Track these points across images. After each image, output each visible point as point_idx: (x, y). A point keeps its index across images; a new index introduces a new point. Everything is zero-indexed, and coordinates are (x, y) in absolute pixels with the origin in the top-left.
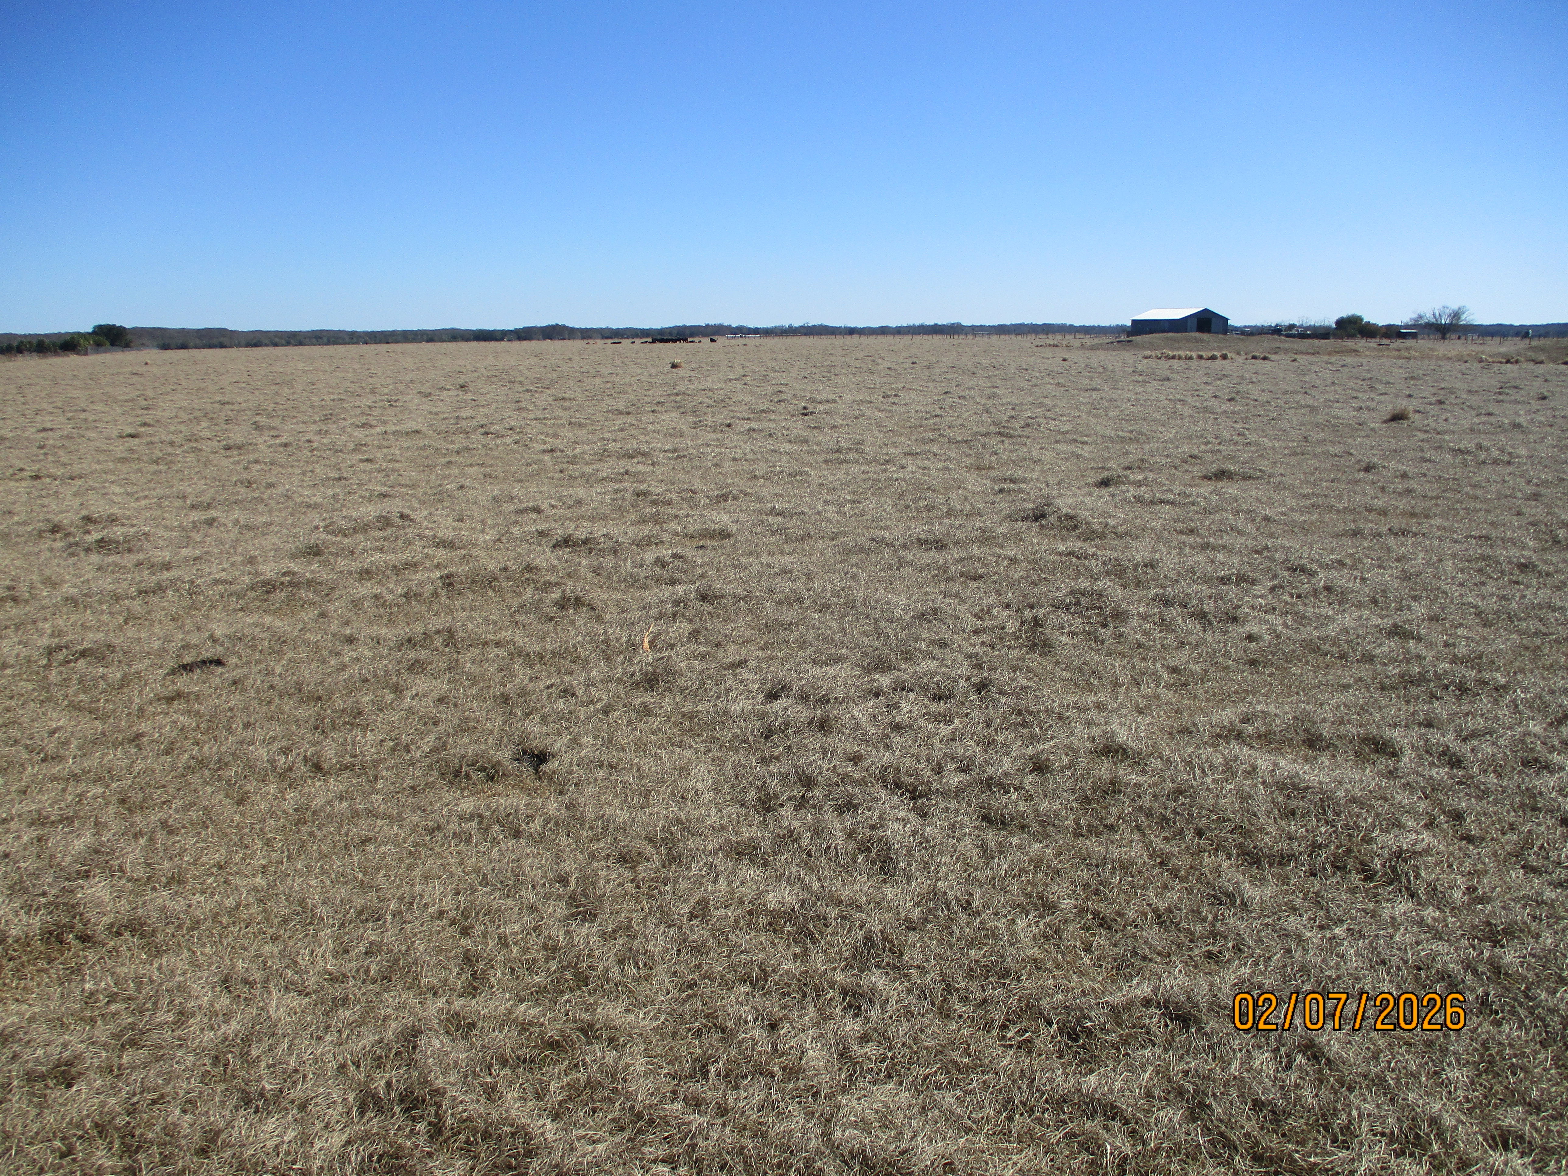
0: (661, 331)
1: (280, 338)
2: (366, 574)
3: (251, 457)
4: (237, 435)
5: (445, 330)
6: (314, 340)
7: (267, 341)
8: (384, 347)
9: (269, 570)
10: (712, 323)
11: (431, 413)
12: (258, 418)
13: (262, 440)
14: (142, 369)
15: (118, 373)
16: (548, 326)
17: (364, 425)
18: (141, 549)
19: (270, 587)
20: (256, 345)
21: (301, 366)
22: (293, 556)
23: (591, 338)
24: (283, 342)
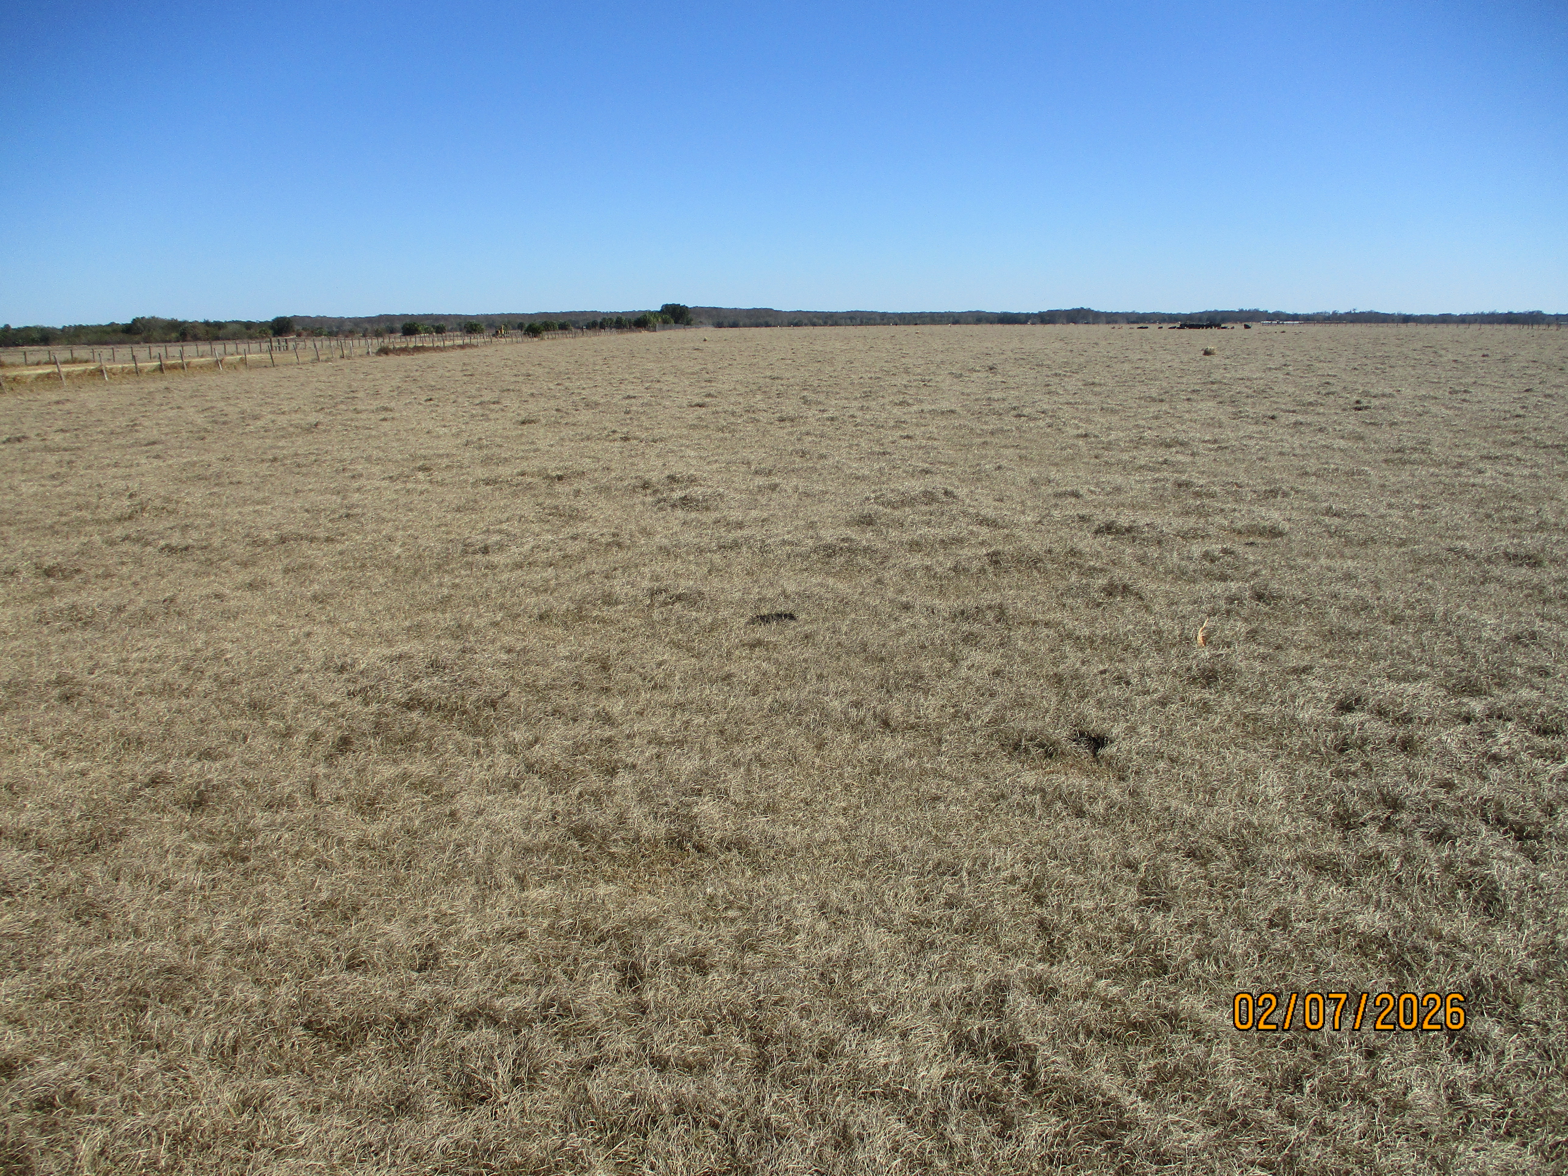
0: (1191, 316)
1: (818, 318)
2: (915, 546)
3: (804, 429)
4: (789, 407)
5: (970, 313)
6: (849, 321)
7: (806, 321)
8: (912, 329)
9: (829, 535)
10: (1246, 308)
11: (963, 394)
12: (805, 393)
13: (812, 413)
14: (702, 345)
15: (683, 349)
16: (1073, 310)
17: (901, 403)
18: (716, 509)
19: (830, 551)
20: (796, 325)
21: (838, 345)
22: (848, 524)
23: (1116, 322)
24: (821, 322)
